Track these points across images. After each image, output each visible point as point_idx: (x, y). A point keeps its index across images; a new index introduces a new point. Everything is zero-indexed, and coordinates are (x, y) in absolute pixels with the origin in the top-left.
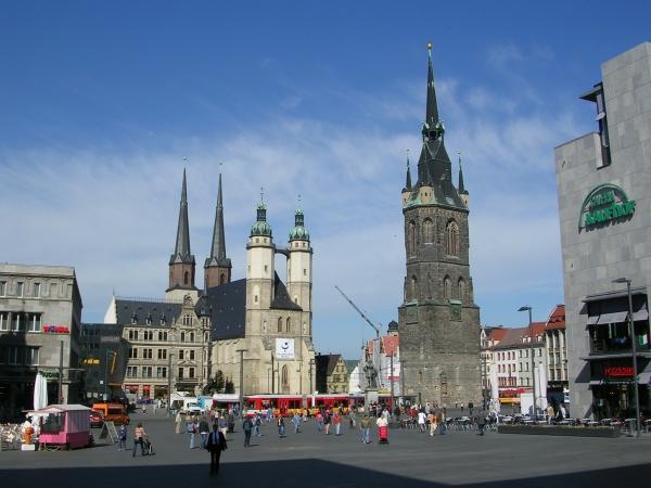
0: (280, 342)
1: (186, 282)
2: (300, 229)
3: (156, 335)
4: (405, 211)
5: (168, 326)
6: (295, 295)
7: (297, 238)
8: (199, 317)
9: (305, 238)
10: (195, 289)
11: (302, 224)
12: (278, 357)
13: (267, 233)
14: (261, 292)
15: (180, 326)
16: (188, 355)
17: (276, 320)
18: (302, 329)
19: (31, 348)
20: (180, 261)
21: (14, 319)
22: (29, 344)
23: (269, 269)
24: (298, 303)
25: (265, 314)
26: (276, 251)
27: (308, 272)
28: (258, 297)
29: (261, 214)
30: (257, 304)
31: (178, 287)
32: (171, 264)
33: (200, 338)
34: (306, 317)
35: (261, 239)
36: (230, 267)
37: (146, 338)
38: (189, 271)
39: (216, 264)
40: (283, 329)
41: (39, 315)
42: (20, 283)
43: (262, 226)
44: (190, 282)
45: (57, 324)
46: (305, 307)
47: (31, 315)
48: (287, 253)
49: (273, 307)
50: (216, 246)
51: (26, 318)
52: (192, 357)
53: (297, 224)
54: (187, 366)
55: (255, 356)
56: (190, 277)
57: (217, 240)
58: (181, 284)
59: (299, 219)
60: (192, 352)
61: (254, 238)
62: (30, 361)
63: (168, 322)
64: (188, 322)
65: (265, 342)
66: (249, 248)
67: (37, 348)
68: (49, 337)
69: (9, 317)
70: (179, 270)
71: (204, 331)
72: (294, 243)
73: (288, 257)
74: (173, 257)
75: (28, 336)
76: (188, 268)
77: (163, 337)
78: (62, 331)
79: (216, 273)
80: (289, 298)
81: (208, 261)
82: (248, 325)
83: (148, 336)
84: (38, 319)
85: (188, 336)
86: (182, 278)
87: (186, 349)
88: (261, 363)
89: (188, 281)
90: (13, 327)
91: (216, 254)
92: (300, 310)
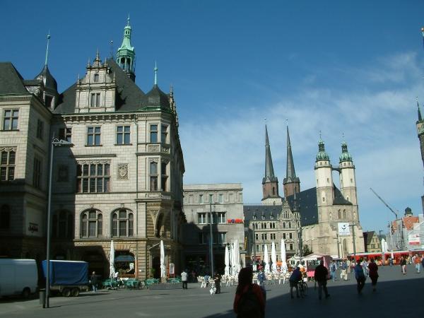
0: (340, 225)
1: (274, 194)
2: (346, 155)
3: (268, 226)
4: (419, 136)
5: (275, 219)
6: (347, 196)
7: (344, 159)
8: (293, 212)
9: (349, 160)
10: (279, 197)
11: (346, 151)
12: (340, 234)
13: (326, 158)
14: (326, 195)
15: (282, 218)
16: (289, 236)
17: (337, 212)
18: (353, 216)
19: (221, 233)
20: (269, 181)
21: (209, 216)
22: (220, 231)
23: (330, 180)
24: (349, 200)
25: (330, 208)
26: (333, 169)
27: (353, 180)
28: (324, 198)
29: (321, 147)
30: (324, 203)
31: (269, 197)
32: (264, 183)
33: (294, 225)
34: (355, 208)
35: (323, 162)
36: (299, 183)
37: (262, 227)
38: (275, 187)
39: (290, 181)
40: (341, 217)
41: (224, 213)
42: (211, 195)
43: (322, 154)
44: (276, 193)
45: (235, 218)
46: (354, 203)
47: (220, 213)
48: (339, 170)
49: (335, 204)
50: (290, 170)
51: (217, 216)
52: (291, 237)
53: (343, 151)
54: (288, 243)
55: (326, 235)
56: (276, 190)
57: (289, 167)
58: (271, 195)
59: (345, 148)
60: (291, 234)
61: (319, 162)
62: (221, 241)
63: (275, 217)
64: (286, 216)
65: (332, 225)
66: (316, 169)
67: (224, 233)
68: (232, 226)
69: (206, 216)
70: (269, 187)
71: (297, 220)
72: (343, 163)
73: (340, 172)
74: (265, 179)
75: (219, 226)
76: (274, 185)
77: (272, 226)
78: (238, 222)
79: (290, 187)
80: (343, 198)
81: (285, 180)
82: (320, 216)
83: (264, 226)
84: (223, 216)
85: (287, 224)
86: (271, 191)
87: (286, 233)
88: (330, 238)
89: (275, 193)
90: (209, 221)
91: (290, 175)
92: (350, 204)
